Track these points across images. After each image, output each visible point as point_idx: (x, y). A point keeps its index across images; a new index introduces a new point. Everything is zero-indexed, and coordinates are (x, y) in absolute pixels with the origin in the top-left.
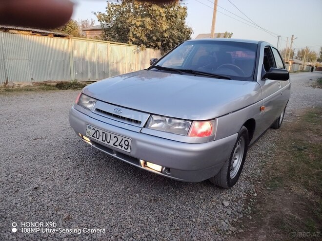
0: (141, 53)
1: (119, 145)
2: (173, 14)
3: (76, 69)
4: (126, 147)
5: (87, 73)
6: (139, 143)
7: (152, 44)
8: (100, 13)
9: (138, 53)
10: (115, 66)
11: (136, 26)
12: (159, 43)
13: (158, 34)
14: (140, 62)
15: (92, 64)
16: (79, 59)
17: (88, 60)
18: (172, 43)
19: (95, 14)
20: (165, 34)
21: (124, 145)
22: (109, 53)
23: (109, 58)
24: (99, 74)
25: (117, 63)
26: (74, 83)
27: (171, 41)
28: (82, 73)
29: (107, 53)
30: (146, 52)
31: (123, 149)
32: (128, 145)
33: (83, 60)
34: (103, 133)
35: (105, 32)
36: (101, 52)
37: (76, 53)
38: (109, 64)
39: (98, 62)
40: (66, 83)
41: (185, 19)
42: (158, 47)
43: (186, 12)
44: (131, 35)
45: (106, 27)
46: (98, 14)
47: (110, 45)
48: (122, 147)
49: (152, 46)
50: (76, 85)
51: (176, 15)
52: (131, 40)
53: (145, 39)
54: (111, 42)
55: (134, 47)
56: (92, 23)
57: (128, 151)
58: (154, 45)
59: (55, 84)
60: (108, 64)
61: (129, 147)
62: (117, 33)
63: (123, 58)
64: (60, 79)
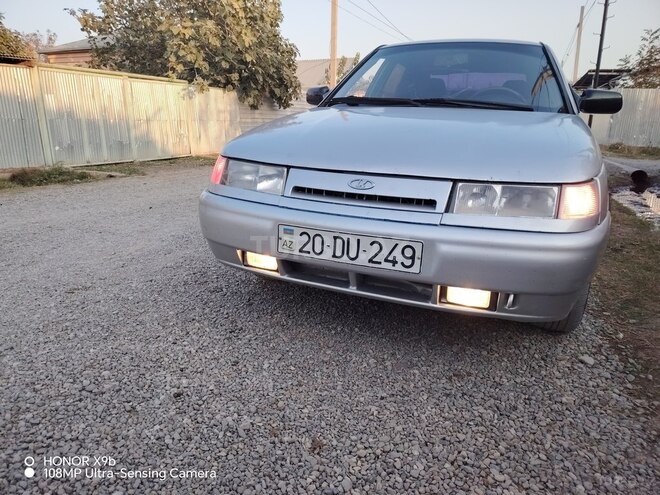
0: (198, 98)
1: (386, 260)
2: (255, 14)
3: (56, 138)
4: (408, 262)
5: (82, 147)
6: (444, 248)
7: (219, 78)
8: (84, 11)
9: (191, 98)
10: (144, 127)
11: (183, 40)
12: (235, 76)
13: (230, 56)
14: (197, 117)
15: (92, 125)
16: (60, 114)
17: (81, 115)
18: (263, 75)
19: (73, 13)
20: (247, 55)
21: (400, 258)
22: (129, 99)
23: (130, 109)
24: (110, 148)
25: (148, 121)
26: (55, 170)
27: (260, 70)
28: (71, 148)
29: (125, 99)
30: (207, 96)
31: (399, 267)
32: (413, 258)
33: (70, 116)
34: (335, 238)
35: (98, 55)
36: (109, 97)
37: (51, 102)
38: (131, 123)
39: (105, 121)
40: (34, 171)
41: (278, 25)
42: (233, 84)
43: (279, 11)
44: (173, 59)
45: (101, 44)
46: (79, 14)
47: (128, 82)
48: (394, 262)
49: (219, 82)
50: (61, 174)
51: (262, 16)
52: (173, 69)
53: (205, 67)
54: (131, 75)
55: (182, 85)
56: (50, 39)
57: (415, 269)
58: (223, 81)
59: (7, 175)
60: (128, 125)
61: (417, 262)
62: (127, 59)
63: (159, 110)
64: (18, 164)
